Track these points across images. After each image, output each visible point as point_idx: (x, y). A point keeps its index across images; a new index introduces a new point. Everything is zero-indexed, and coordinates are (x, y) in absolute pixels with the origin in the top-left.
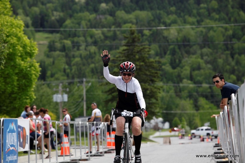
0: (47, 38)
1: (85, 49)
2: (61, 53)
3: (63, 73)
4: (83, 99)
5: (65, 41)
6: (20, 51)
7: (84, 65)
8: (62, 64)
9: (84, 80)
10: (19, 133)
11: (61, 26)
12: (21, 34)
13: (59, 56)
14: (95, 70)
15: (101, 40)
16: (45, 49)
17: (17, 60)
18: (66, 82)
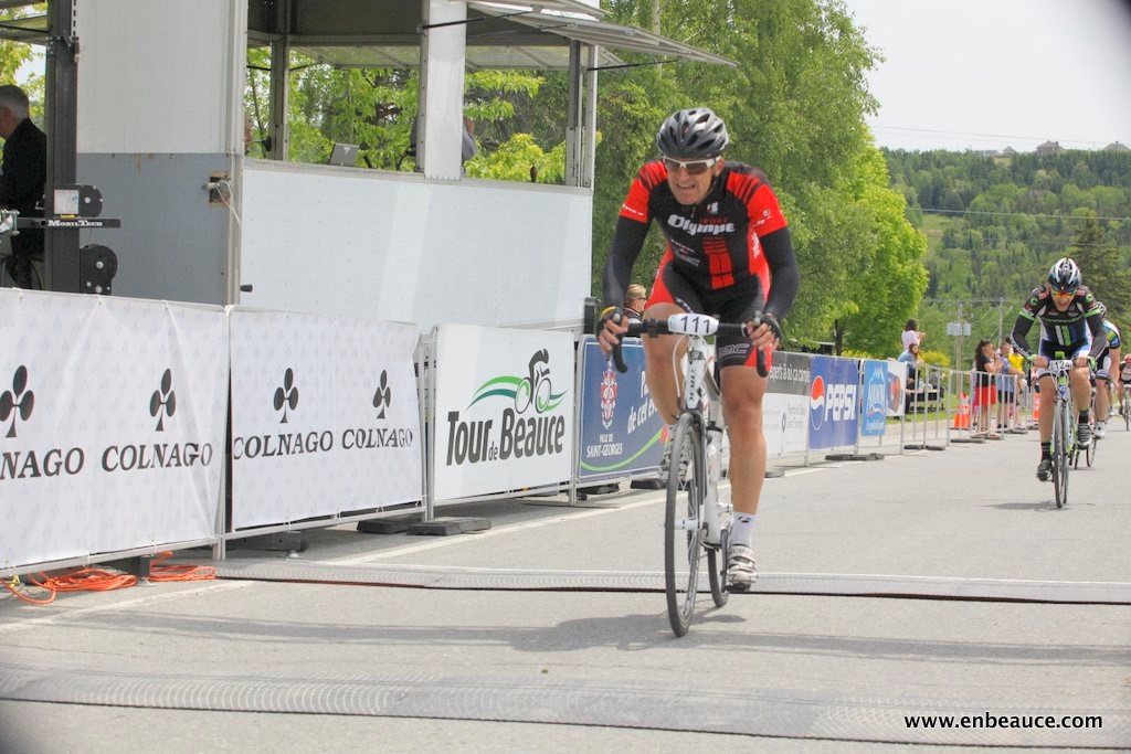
0: (942, 224)
1: (1007, 247)
2: (964, 251)
3: (966, 287)
4: (997, 334)
5: (973, 231)
6: (897, 246)
7: (1002, 274)
8: (964, 269)
9: (1002, 300)
10: (888, 386)
11: (967, 205)
12: (900, 218)
13: (960, 256)
14: (1020, 284)
15: (1035, 233)
16: (938, 242)
17: (891, 261)
18: (970, 301)
